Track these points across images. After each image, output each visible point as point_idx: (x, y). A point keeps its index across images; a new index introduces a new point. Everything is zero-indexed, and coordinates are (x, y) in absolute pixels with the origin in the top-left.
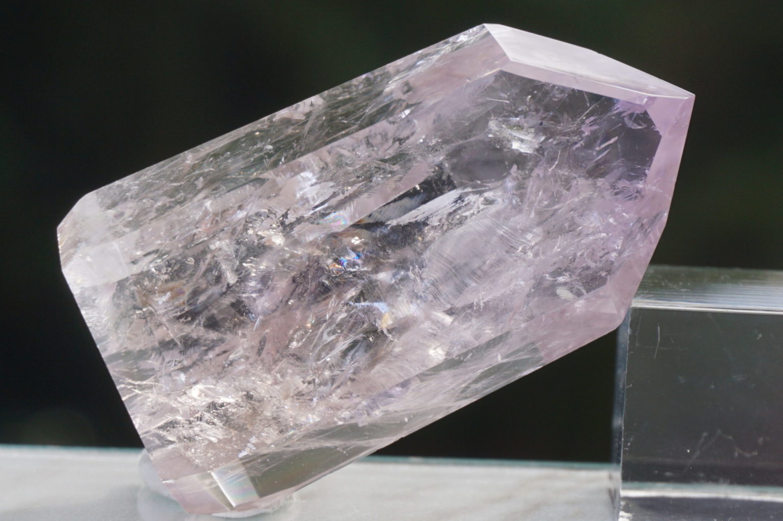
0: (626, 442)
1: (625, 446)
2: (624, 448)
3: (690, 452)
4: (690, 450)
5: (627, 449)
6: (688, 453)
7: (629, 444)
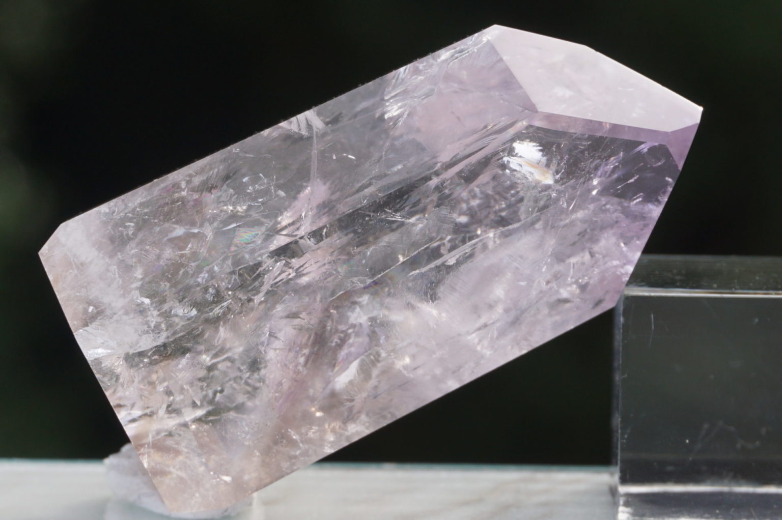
0: (622, 434)
1: (623, 438)
2: (621, 440)
3: (689, 442)
4: (689, 440)
5: (624, 441)
6: (686, 443)
7: (626, 436)
